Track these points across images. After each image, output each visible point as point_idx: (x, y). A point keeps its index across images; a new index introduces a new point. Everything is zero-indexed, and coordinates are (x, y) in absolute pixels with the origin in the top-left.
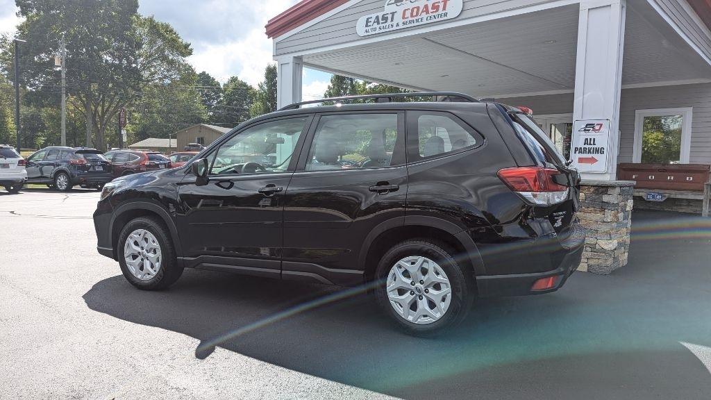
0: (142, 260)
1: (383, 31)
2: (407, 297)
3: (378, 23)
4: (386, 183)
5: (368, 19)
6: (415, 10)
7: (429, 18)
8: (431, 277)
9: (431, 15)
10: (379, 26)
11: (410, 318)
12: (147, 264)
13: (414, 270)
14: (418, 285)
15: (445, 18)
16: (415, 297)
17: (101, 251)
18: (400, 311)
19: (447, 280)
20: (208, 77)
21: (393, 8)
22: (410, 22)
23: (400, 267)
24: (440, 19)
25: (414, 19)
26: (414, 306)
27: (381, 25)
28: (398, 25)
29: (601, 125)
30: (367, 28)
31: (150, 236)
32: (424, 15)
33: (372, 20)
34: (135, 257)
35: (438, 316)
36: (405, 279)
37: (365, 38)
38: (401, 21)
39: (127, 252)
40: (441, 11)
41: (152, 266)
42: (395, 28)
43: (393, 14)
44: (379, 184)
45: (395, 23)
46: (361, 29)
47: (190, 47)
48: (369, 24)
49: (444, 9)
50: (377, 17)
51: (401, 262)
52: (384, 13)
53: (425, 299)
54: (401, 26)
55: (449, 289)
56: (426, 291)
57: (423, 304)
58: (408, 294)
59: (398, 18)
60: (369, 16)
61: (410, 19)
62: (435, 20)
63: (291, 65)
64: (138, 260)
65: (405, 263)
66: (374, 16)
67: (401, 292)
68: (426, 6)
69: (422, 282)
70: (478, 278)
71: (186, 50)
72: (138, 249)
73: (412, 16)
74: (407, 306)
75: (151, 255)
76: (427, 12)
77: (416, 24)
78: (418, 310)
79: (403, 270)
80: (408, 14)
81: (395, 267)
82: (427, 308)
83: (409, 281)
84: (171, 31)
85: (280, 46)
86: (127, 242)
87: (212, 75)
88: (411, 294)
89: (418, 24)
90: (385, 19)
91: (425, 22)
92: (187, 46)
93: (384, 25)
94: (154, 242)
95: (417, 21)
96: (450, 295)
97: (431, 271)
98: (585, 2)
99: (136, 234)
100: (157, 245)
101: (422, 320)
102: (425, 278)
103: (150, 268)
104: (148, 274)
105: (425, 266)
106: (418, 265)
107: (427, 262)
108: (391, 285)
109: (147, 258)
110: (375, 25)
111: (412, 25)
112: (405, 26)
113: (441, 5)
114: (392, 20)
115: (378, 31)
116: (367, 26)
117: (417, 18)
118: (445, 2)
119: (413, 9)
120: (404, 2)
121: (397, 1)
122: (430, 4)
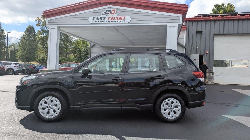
0: (49, 109)
1: (100, 23)
3: (98, 20)
4: (160, 76)
5: (94, 18)
7: (118, 21)
8: (175, 104)
9: (119, 20)
10: (98, 21)
11: (168, 118)
12: (52, 111)
13: (169, 102)
14: (170, 107)
15: (124, 22)
16: (170, 111)
17: (18, 108)
18: (165, 116)
19: (180, 105)
21: (104, 16)
24: (122, 22)
25: (113, 21)
26: (169, 114)
27: (100, 21)
28: (106, 22)
30: (93, 21)
31: (54, 99)
32: (117, 20)
33: (96, 18)
34: (44, 109)
35: (177, 115)
36: (166, 106)
37: (92, 24)
38: (107, 21)
39: (40, 107)
40: (123, 20)
41: (55, 111)
42: (105, 22)
43: (104, 18)
44: (158, 76)
45: (105, 21)
48: (94, 20)
49: (124, 19)
50: (98, 18)
51: (166, 100)
52: (100, 17)
53: (173, 111)
54: (107, 22)
55: (181, 107)
56: (173, 109)
57: (172, 113)
58: (167, 110)
59: (106, 19)
60: (94, 17)
61: (111, 20)
62: (120, 22)
63: (56, 29)
64: (47, 110)
66: (96, 17)
67: (165, 110)
68: (117, 17)
70: (189, 103)
72: (47, 105)
73: (112, 19)
74: (167, 114)
75: (54, 107)
76: (118, 19)
77: (113, 22)
78: (171, 115)
79: (166, 103)
80: (110, 19)
81: (163, 102)
82: (174, 114)
83: (168, 106)
90: (101, 19)
91: (117, 22)
93: (101, 21)
94: (56, 101)
95: (114, 21)
96: (181, 109)
97: (175, 102)
98: (169, 25)
99: (46, 99)
100: (58, 102)
101: (172, 118)
102: (173, 105)
103: (53, 113)
104: (52, 115)
105: (173, 101)
106: (171, 101)
107: (174, 100)
108: (162, 108)
109: (52, 109)
110: (97, 20)
111: (112, 22)
112: (109, 22)
113: (123, 18)
114: (104, 20)
115: (98, 22)
116: (93, 20)
117: (114, 20)
118: (124, 17)
119: (112, 18)
120: (109, 14)
121: (106, 14)
122: (119, 17)
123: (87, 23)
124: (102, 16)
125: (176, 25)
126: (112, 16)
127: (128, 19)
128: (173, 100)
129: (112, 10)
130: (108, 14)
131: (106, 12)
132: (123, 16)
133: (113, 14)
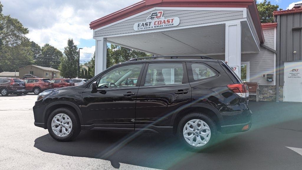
0: (61, 127)
1: (145, 29)
2: (192, 136)
3: (144, 26)
4: (182, 90)
5: (139, 24)
6: (160, 22)
7: (166, 25)
8: (202, 127)
9: (166, 24)
10: (144, 27)
11: (194, 145)
12: (64, 130)
13: (195, 125)
14: (196, 131)
15: (173, 26)
16: (195, 136)
17: (36, 125)
18: (189, 142)
19: (209, 128)
20: (35, 44)
21: (150, 20)
22: (158, 26)
23: (189, 124)
24: (170, 26)
25: (160, 25)
26: (195, 140)
27: (145, 27)
28: (152, 27)
29: (236, 68)
30: (139, 28)
31: (66, 116)
32: (164, 24)
33: (141, 25)
34: (57, 126)
35: (206, 143)
36: (191, 129)
37: (137, 32)
39: (53, 124)
40: (171, 23)
41: (67, 130)
42: (151, 28)
43: (150, 23)
44: (179, 91)
45: (151, 26)
46: (135, 28)
47: (27, 30)
48: (139, 26)
49: (172, 22)
50: (143, 24)
51: (189, 122)
52: (146, 22)
53: (199, 136)
54: (154, 28)
55: (210, 132)
56: (200, 133)
57: (199, 139)
58: (192, 135)
59: (152, 25)
60: (139, 23)
61: (158, 25)
62: (168, 26)
63: (102, 41)
64: (59, 128)
65: (191, 122)
66: (141, 23)
67: (189, 134)
68: (164, 21)
69: (198, 130)
70: (222, 126)
71: (26, 31)
72: (59, 123)
73: (158, 24)
74: (192, 140)
75: (66, 125)
76: (165, 23)
77: (160, 27)
78: (197, 141)
79: (190, 125)
80: (157, 23)
81: (187, 124)
82: (201, 140)
83: (192, 130)
84: (18, 22)
85: (96, 33)
86: (53, 120)
87: (36, 43)
88: (193, 135)
89: (161, 27)
90: (146, 24)
91: (164, 27)
92: (26, 29)
93: (146, 27)
94: (68, 119)
95: (161, 26)
96: (210, 134)
97: (202, 125)
98: (228, 23)
99: (58, 116)
100: (70, 120)
101: (199, 145)
102: (199, 128)
103: (65, 131)
104: (64, 134)
105: (200, 123)
106: (196, 123)
107: (201, 121)
108: (185, 132)
109: (64, 127)
110: (142, 27)
111: (159, 28)
112: (155, 28)
113: (171, 21)
114: (150, 25)
115: (143, 29)
116: (138, 27)
117: (161, 25)
118: (172, 20)
119: (159, 21)
120: (155, 18)
121: (152, 18)
122: (166, 20)
123: (133, 31)
124: (148, 21)
125: (238, 22)
126: (158, 20)
127: (176, 21)
128: (199, 121)
129: (159, 13)
130: (154, 18)
131: (152, 16)
132: (170, 19)
133: (159, 17)
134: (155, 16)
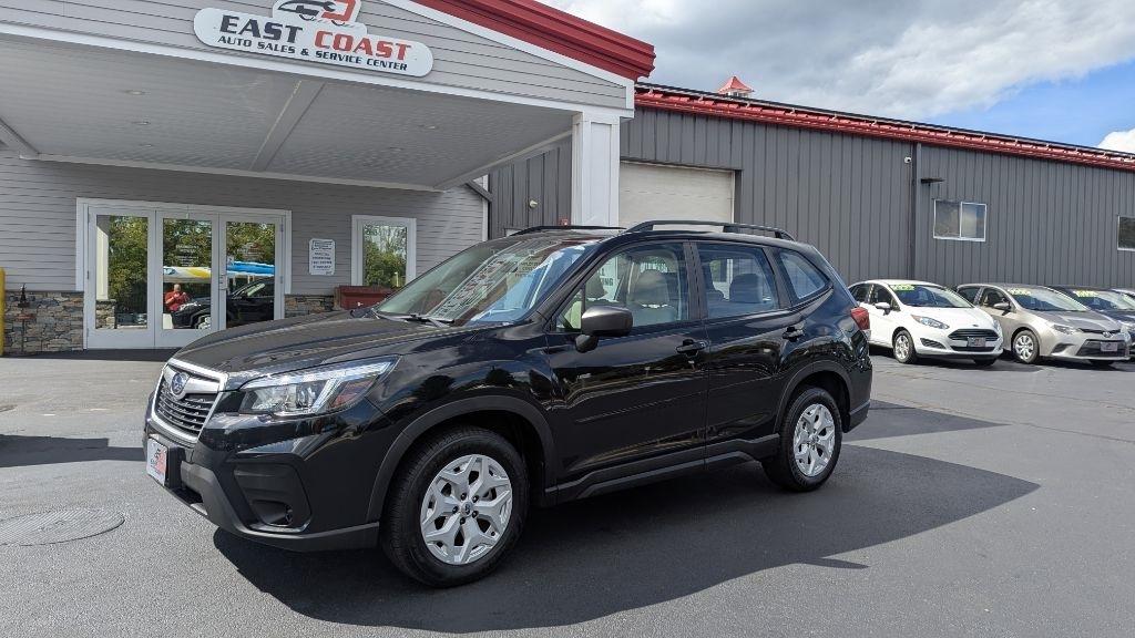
1: (268, 51)
3: (257, 35)
5: (226, 20)
6: (344, 40)
7: (371, 62)
9: (375, 57)
10: (258, 40)
15: (402, 72)
21: (293, 19)
22: (333, 56)
24: (392, 70)
25: (343, 54)
27: (266, 42)
28: (304, 52)
30: (227, 35)
32: (362, 54)
33: (241, 24)
37: (213, 50)
38: (312, 50)
40: (394, 58)
42: (297, 55)
43: (293, 31)
45: (298, 45)
46: (207, 29)
48: (230, 28)
49: (401, 56)
50: (253, 23)
52: (269, 20)
54: (312, 57)
59: (305, 40)
60: (230, 14)
61: (333, 51)
62: (381, 68)
66: (244, 19)
73: (336, 46)
76: (369, 51)
77: (344, 63)
80: (328, 41)
89: (349, 64)
90: (273, 31)
91: (363, 64)
93: (273, 42)
95: (349, 59)
98: (589, 114)
110: (248, 35)
111: (337, 62)
112: (321, 60)
113: (396, 51)
114: (292, 39)
115: (254, 48)
116: (224, 29)
117: (350, 53)
118: (403, 48)
119: (338, 37)
120: (319, 17)
121: (300, 10)
122: (374, 40)
123: (188, 42)
124: (282, 19)
125: (614, 117)
126: (336, 30)
127: (419, 58)
130: (315, 13)
132: (395, 41)
133: (339, 17)
134: (321, 10)
